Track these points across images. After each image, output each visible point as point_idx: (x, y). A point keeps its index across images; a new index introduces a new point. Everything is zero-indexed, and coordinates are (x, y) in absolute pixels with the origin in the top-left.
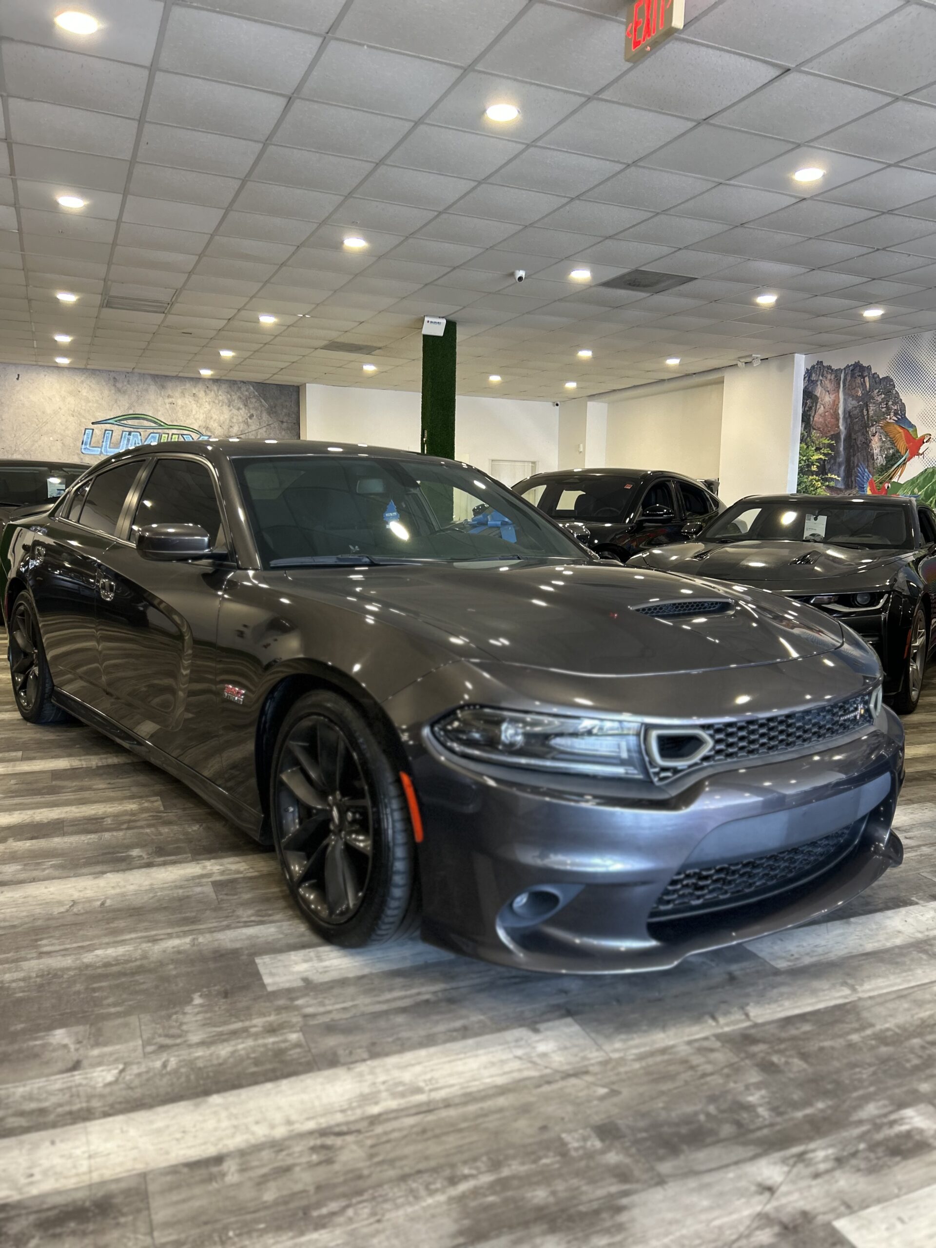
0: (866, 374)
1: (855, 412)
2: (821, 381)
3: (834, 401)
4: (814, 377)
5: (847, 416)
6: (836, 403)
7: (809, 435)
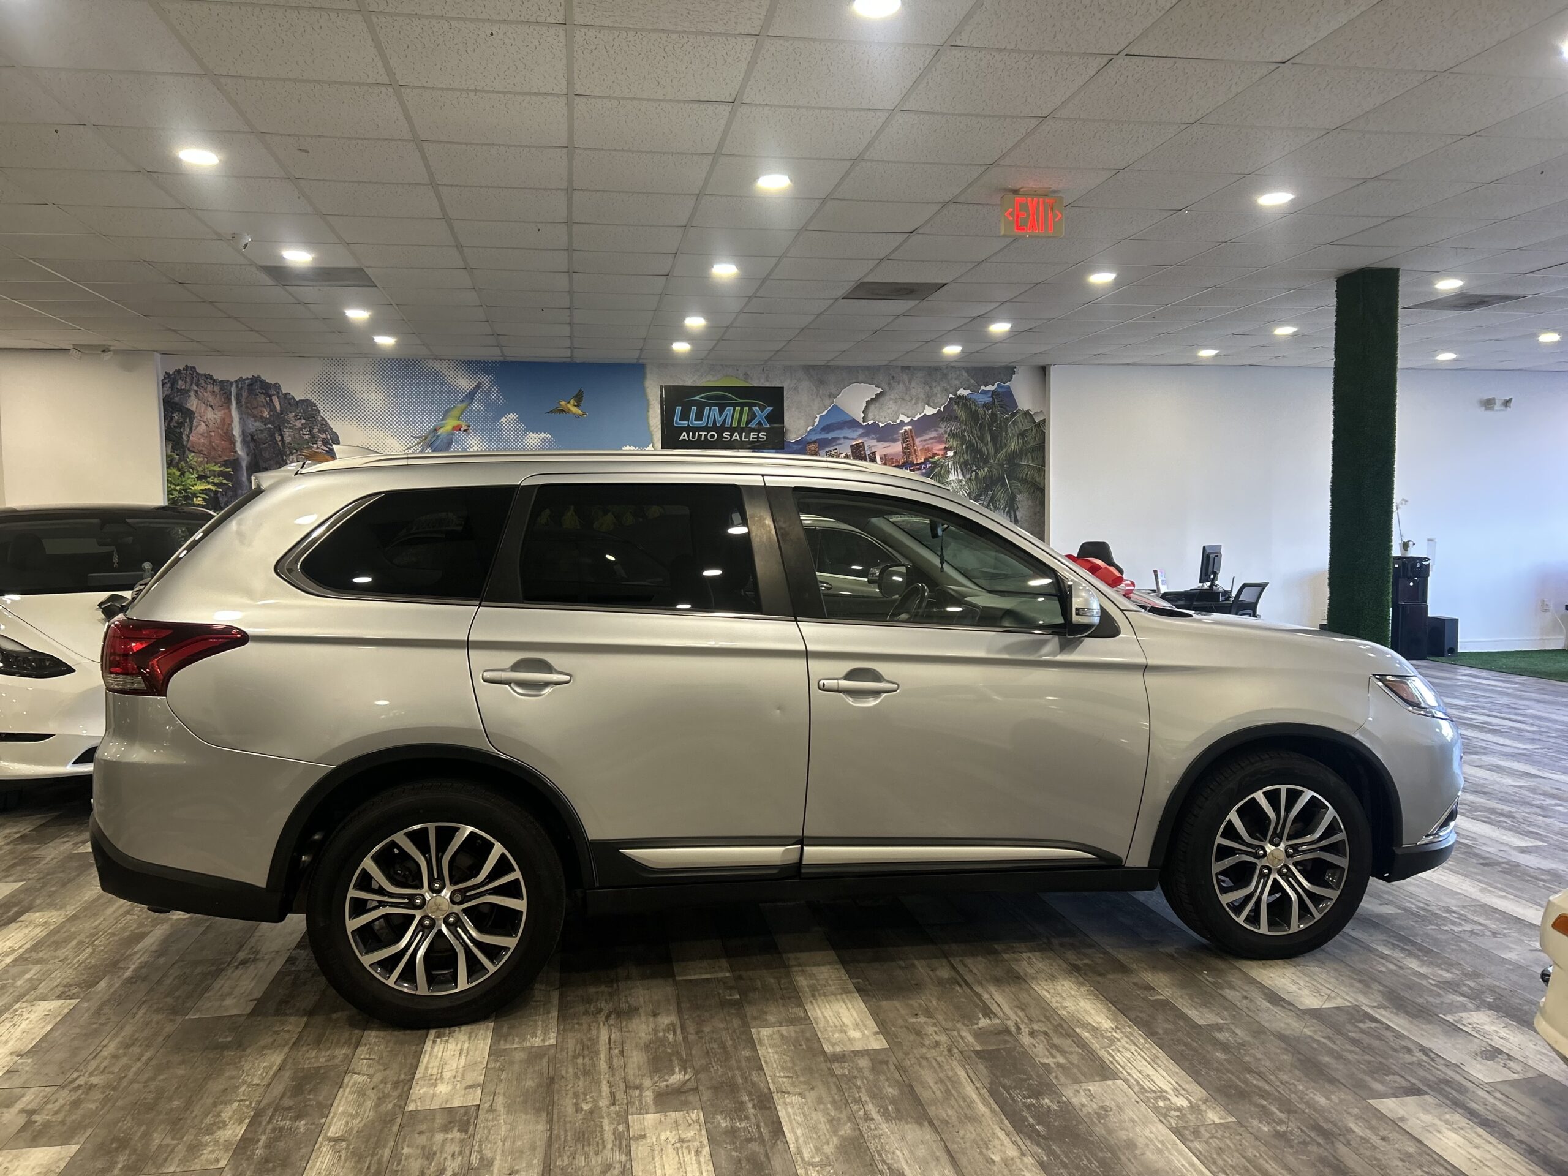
0: (273, 392)
1: (262, 436)
2: (196, 392)
3: (224, 419)
4: (181, 384)
5: (249, 439)
6: (228, 421)
7: (183, 457)
